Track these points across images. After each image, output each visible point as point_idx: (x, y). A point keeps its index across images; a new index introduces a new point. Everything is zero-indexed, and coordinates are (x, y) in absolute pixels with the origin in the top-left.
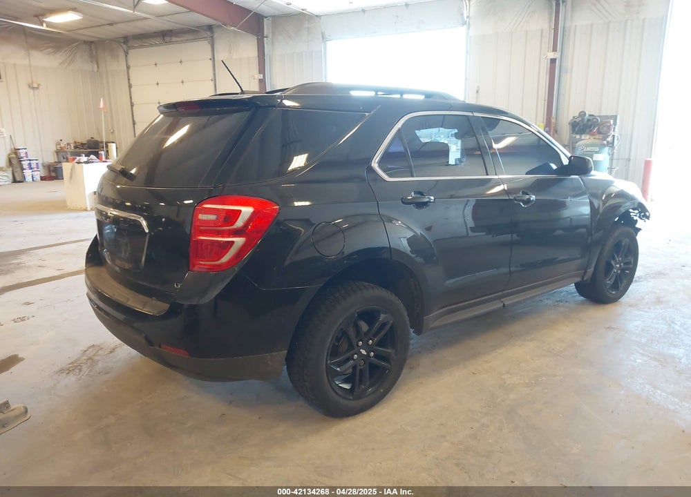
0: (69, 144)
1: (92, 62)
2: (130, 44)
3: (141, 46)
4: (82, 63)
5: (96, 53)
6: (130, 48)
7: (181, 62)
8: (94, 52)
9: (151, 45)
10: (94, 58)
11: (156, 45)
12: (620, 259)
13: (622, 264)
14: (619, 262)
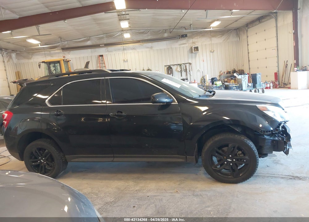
0: (224, 72)
1: (237, 37)
2: (249, 26)
3: (253, 26)
4: (233, 38)
5: (239, 32)
6: (248, 28)
7: (265, 30)
8: (238, 33)
9: (256, 25)
10: (238, 35)
11: (257, 24)
12: (230, 156)
13: (234, 160)
14: (230, 158)
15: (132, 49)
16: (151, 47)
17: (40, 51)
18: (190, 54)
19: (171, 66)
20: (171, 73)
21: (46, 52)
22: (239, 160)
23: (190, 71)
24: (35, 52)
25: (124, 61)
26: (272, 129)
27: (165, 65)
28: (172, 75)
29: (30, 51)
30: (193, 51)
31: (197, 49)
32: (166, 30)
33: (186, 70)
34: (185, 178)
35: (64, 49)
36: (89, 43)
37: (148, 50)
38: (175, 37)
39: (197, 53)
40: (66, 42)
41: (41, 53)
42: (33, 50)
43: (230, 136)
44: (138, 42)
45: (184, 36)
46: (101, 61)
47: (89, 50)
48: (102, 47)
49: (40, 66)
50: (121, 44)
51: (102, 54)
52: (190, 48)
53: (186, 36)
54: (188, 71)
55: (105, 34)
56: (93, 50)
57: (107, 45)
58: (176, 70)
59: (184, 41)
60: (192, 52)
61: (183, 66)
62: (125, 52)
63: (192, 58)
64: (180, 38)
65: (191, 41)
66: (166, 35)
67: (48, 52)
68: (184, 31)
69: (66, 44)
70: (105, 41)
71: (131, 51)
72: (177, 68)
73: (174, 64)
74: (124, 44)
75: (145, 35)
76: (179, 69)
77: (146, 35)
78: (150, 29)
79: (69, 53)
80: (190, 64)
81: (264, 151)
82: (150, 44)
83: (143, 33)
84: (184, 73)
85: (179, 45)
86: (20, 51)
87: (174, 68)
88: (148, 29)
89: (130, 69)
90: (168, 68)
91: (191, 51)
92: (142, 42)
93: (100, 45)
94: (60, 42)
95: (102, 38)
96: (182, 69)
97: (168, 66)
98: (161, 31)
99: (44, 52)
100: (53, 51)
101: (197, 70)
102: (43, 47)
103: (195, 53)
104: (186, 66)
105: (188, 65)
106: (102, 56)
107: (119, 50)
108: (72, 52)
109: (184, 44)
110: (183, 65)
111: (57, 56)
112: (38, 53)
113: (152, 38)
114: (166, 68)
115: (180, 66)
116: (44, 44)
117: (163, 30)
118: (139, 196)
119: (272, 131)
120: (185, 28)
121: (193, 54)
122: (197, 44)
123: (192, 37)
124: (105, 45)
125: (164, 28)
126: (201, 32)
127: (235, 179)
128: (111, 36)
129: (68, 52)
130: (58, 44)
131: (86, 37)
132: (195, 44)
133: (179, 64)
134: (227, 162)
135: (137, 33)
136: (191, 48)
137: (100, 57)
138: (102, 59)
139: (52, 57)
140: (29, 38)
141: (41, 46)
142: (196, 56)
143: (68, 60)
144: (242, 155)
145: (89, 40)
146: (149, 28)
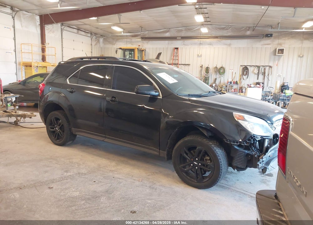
12: (197, 159)
13: (200, 164)
14: (196, 161)
15: (209, 44)
16: (230, 45)
17: (123, 38)
18: (273, 57)
19: (248, 67)
20: (246, 74)
21: (128, 40)
22: (205, 166)
23: (268, 75)
24: (119, 39)
25: (198, 55)
26: (241, 140)
27: (241, 65)
28: (246, 76)
29: (115, 38)
30: (277, 53)
31: (282, 51)
32: (249, 28)
33: (264, 74)
34: (159, 172)
35: (144, 38)
36: (167, 35)
37: (225, 47)
38: (258, 36)
39: (282, 56)
40: (147, 32)
41: (124, 40)
42: (117, 36)
43: (198, 139)
44: (216, 37)
45: (269, 36)
46: (175, 54)
47: (166, 42)
48: (179, 40)
49: (116, 51)
50: (198, 38)
51: (177, 47)
52: (274, 49)
53: (271, 35)
54: (266, 74)
55: (185, 27)
56: (170, 42)
57: (183, 38)
58: (253, 72)
59: (268, 41)
60: (275, 55)
61: (262, 69)
62: (201, 46)
63: (274, 60)
64: (263, 38)
65: (277, 41)
66: (248, 33)
67: (130, 40)
68: (270, 30)
69: (147, 34)
70: (183, 34)
71: (207, 46)
72: (254, 70)
73: (251, 65)
74: (200, 38)
75: (225, 31)
76: (256, 71)
77: (227, 31)
78: (232, 26)
79: (147, 43)
80: (270, 67)
81: (234, 163)
82: (228, 41)
83: (223, 29)
84: (261, 77)
85: (262, 45)
86: (108, 37)
87: (251, 69)
88: (229, 26)
89: (203, 64)
90: (243, 69)
91: (274, 53)
92: (220, 38)
93: (177, 38)
94: (140, 32)
95: (181, 31)
96: (260, 72)
97: (244, 66)
98: (244, 28)
99: (126, 40)
100: (134, 39)
101: (277, 75)
102: (126, 35)
103: (279, 56)
104: (265, 69)
105: (267, 68)
106: (177, 49)
107: (195, 44)
108: (150, 42)
109: (268, 44)
110: (262, 67)
111: (136, 44)
112: (121, 40)
113: (232, 35)
114: (241, 68)
115: (258, 68)
116: (128, 32)
117: (247, 27)
118: (107, 175)
119: (240, 142)
120: (272, 27)
121: (277, 57)
122: (283, 45)
123: (278, 37)
124: (181, 38)
125: (248, 26)
126: (291, 33)
127: (198, 184)
128: (190, 30)
129: (147, 41)
130: (139, 33)
131: (165, 29)
132: (281, 45)
133: (257, 65)
134: (194, 164)
135: (217, 28)
136: (276, 50)
137: (175, 50)
138: (177, 52)
139: (132, 45)
140: (114, 25)
141: (123, 33)
142: (279, 60)
143: (142, 49)
144: (209, 161)
145: (168, 32)
146: (230, 24)
